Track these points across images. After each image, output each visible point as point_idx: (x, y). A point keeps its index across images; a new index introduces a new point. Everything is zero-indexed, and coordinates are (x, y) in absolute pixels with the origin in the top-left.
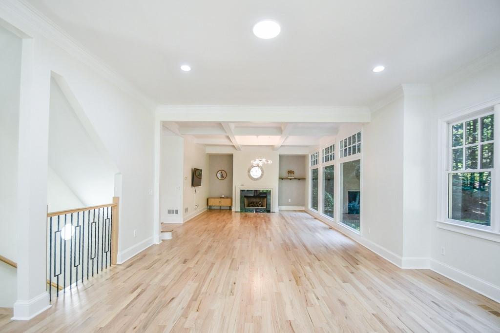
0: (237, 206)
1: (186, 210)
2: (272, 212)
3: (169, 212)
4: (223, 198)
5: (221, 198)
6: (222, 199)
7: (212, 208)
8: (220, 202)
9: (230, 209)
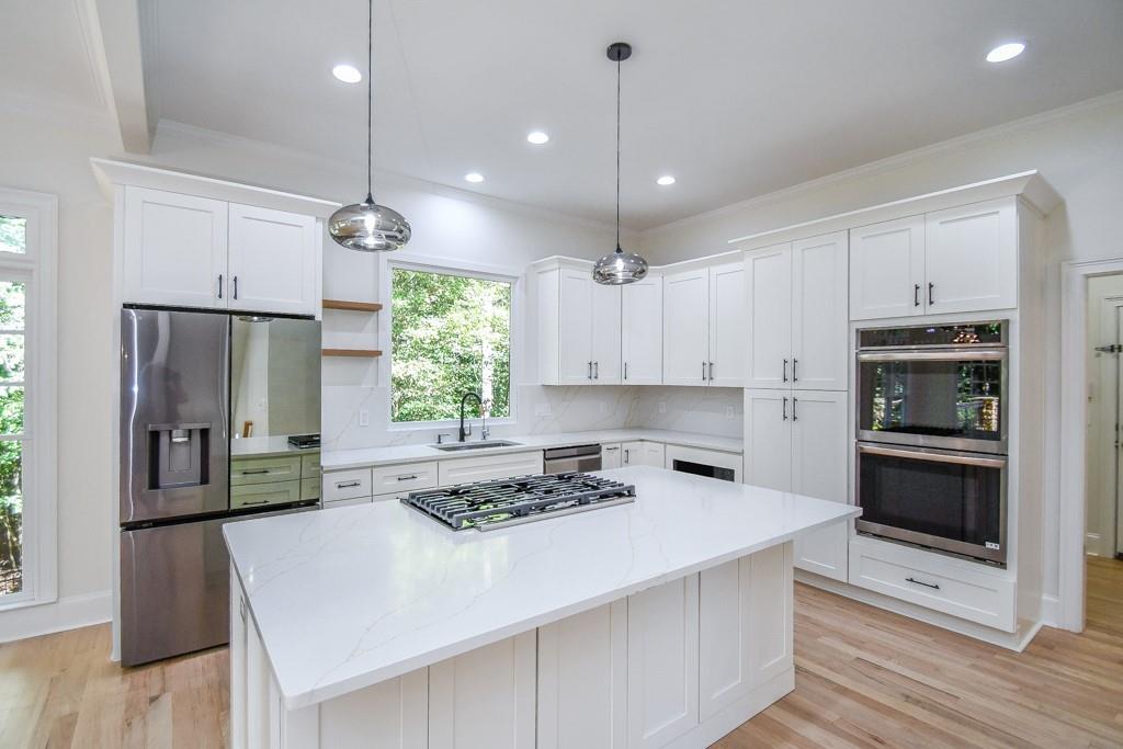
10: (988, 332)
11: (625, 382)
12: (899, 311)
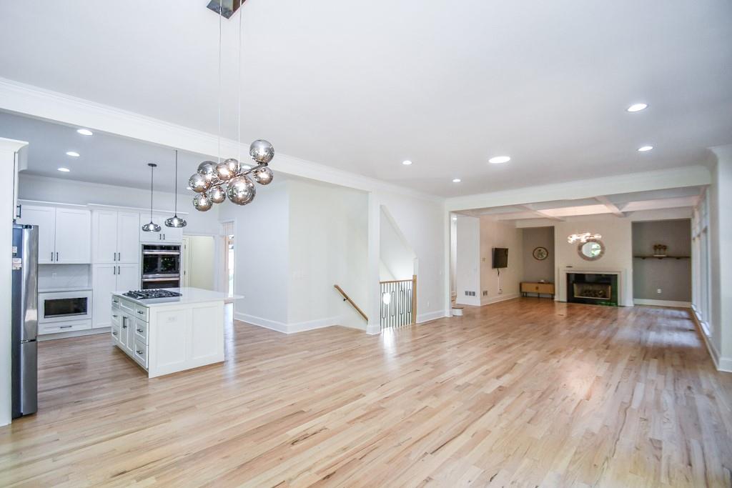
0: (561, 293)
1: (485, 293)
2: (621, 306)
3: (466, 293)
4: (542, 283)
5: (539, 283)
6: (542, 285)
7: (529, 295)
8: (537, 288)
9: (553, 298)
10: (177, 248)
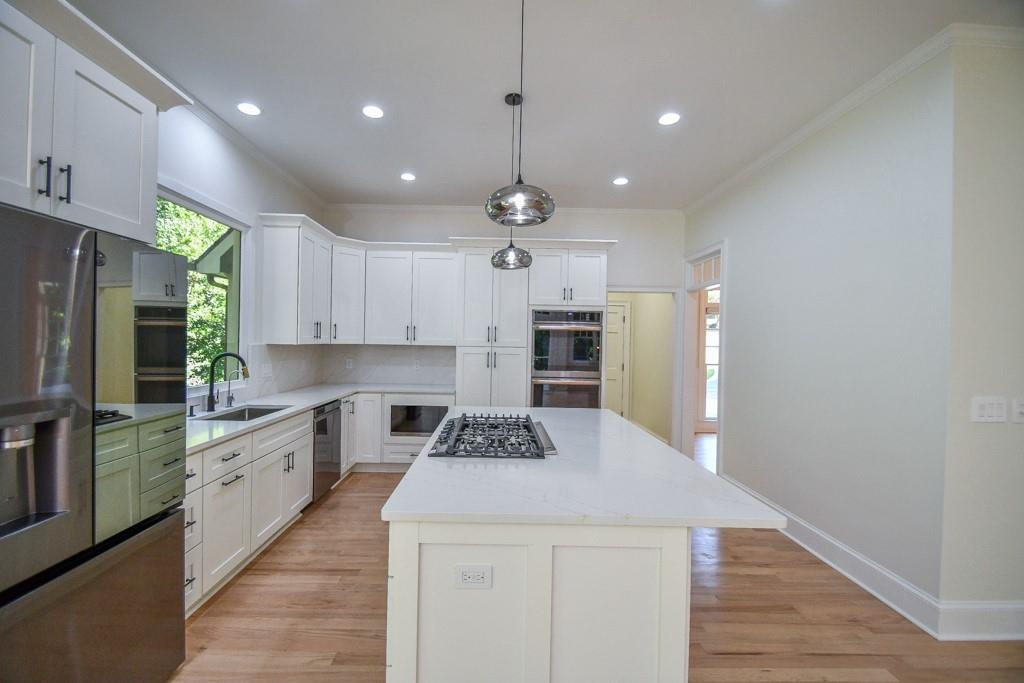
10: (595, 317)
11: (334, 342)
12: (553, 302)
